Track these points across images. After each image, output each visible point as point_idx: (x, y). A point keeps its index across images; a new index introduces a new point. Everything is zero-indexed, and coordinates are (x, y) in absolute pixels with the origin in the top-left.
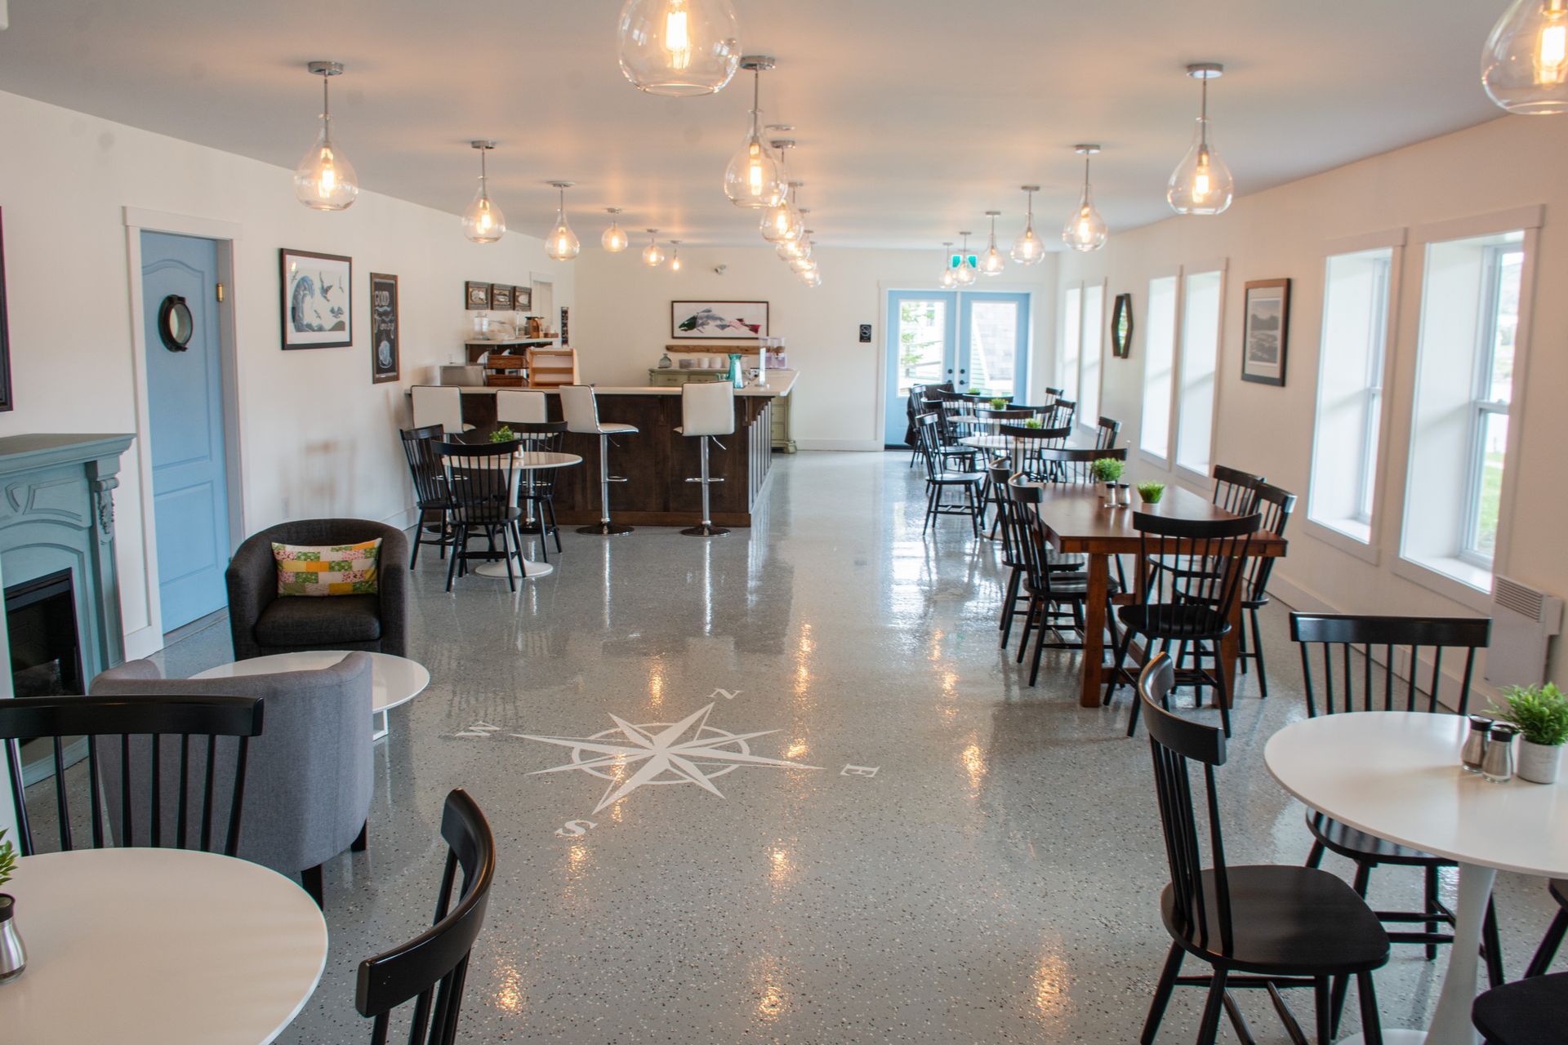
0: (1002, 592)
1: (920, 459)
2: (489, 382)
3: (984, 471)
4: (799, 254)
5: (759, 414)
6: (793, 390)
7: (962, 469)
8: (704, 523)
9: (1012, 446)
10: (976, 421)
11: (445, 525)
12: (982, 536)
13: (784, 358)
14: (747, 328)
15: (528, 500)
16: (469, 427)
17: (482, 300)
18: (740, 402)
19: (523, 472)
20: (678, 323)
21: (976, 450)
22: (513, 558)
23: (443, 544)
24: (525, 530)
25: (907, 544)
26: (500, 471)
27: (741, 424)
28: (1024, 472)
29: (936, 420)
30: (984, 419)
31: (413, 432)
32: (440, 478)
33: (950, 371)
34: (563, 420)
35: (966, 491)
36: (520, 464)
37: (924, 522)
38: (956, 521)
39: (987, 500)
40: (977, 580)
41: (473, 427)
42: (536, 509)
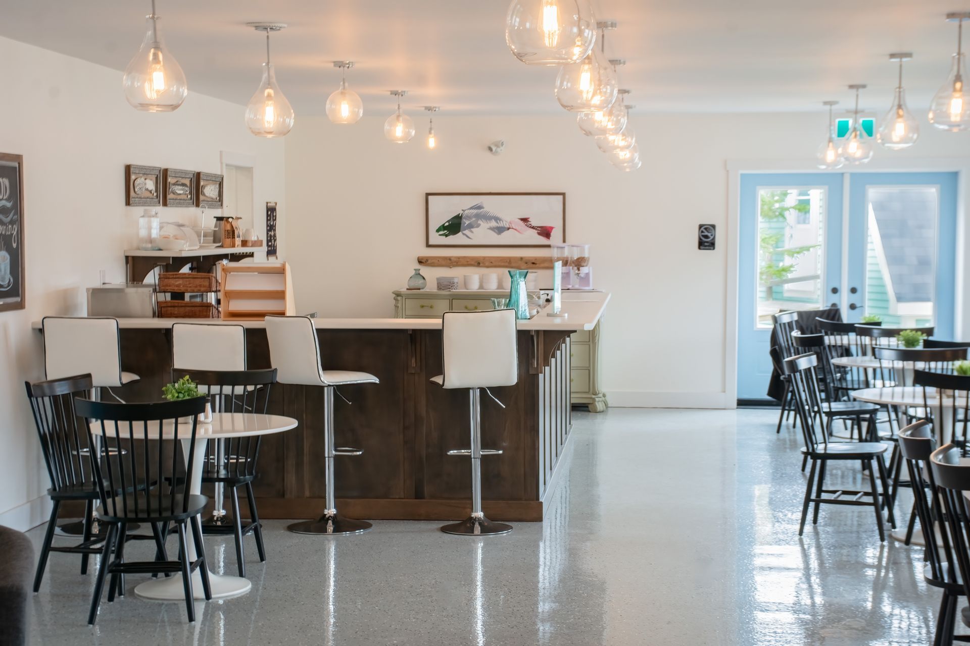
0: (928, 626)
1: (791, 421)
2: (161, 312)
3: (891, 439)
4: (610, 126)
5: (554, 356)
6: (602, 320)
7: (856, 435)
8: (474, 515)
9: (934, 402)
10: (877, 365)
11: (90, 521)
12: (892, 539)
13: (587, 274)
14: (535, 232)
15: (217, 484)
16: (128, 377)
17: (151, 192)
18: (525, 339)
19: (210, 443)
20: (434, 224)
21: (878, 407)
22: (192, 570)
23: (85, 552)
24: (211, 528)
25: (775, 549)
26: (177, 442)
27: (528, 371)
28: (955, 443)
29: (815, 363)
30: (889, 361)
31: (45, 385)
32: (85, 452)
33: (835, 291)
34: (270, 367)
35: (864, 469)
36: (206, 431)
37: (799, 515)
38: (850, 515)
39: (897, 483)
40: (886, 608)
41: (136, 377)
42: (228, 496)
